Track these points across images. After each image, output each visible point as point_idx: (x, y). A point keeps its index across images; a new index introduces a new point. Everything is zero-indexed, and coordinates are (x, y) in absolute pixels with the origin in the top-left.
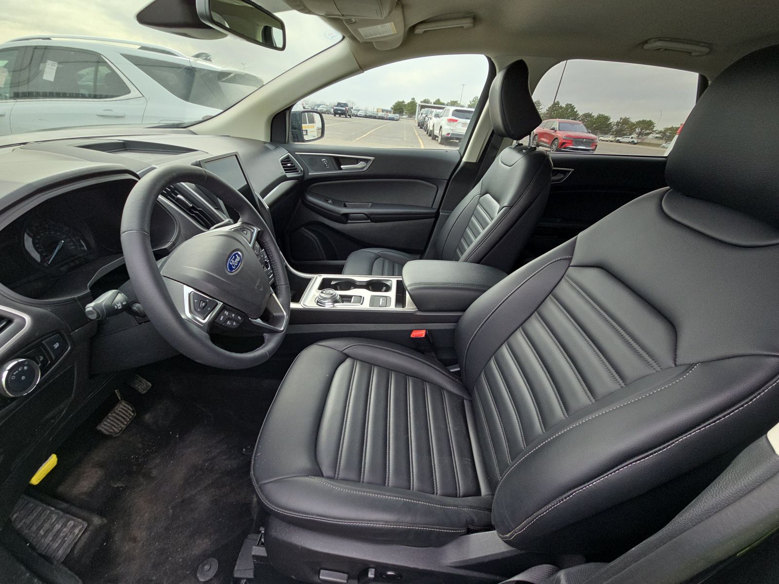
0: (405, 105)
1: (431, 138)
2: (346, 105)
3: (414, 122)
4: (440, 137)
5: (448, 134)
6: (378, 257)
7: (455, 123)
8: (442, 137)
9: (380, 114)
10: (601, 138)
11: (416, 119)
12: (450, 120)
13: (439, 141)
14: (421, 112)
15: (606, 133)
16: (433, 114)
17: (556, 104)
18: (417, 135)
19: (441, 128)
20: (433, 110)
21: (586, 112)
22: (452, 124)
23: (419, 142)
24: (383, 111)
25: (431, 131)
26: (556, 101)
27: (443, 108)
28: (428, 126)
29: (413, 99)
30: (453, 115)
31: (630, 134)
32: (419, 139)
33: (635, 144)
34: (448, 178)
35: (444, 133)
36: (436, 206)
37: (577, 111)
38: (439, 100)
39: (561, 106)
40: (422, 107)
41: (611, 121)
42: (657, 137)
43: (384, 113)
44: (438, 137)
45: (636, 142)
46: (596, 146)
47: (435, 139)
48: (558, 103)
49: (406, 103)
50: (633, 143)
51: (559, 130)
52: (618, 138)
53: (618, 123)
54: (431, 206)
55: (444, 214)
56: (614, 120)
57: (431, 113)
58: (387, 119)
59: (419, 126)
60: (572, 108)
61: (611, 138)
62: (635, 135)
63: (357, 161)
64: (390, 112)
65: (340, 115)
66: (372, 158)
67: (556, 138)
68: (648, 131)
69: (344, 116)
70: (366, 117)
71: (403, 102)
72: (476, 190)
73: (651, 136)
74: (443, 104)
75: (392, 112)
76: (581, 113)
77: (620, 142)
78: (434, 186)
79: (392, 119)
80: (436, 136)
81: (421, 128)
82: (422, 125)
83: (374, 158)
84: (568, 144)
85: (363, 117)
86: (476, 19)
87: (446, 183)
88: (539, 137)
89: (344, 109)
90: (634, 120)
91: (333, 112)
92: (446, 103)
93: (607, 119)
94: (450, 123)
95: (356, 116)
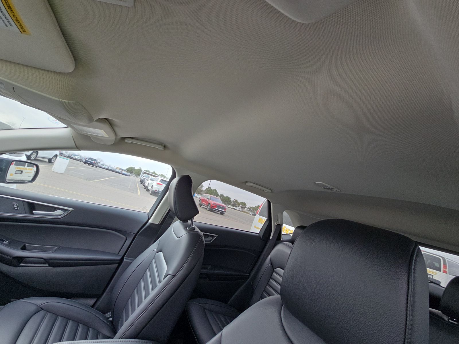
0: (135, 170)
1: (146, 190)
2: (95, 160)
3: (138, 179)
4: (151, 191)
5: (156, 190)
6: (40, 309)
7: (161, 186)
8: (152, 191)
9: (118, 170)
10: (227, 206)
11: (140, 178)
12: (158, 184)
13: (150, 192)
14: (143, 175)
15: (230, 205)
16: (150, 178)
17: (209, 188)
18: (138, 186)
19: (152, 186)
20: (150, 176)
21: (222, 194)
22: (159, 185)
23: (138, 191)
24: (120, 169)
25: (147, 186)
26: (209, 186)
27: (156, 177)
28: (146, 183)
29: (140, 168)
30: (160, 182)
31: (238, 207)
32: (138, 189)
33: (240, 211)
34: (136, 233)
35: (154, 189)
36: (122, 253)
37: (218, 193)
38: (154, 172)
39: (211, 189)
40: (145, 173)
41: (231, 200)
42: (247, 210)
43: (121, 171)
44: (150, 190)
45: (240, 210)
46: (226, 210)
47: (148, 191)
48: (210, 187)
49: (135, 169)
50: (239, 210)
51: (211, 200)
52: (234, 207)
53: (233, 201)
54: (117, 253)
55: (127, 260)
56: (232, 199)
57: (149, 177)
58: (121, 174)
59: (140, 182)
60: (216, 191)
61: (231, 207)
62: (240, 207)
63: (55, 209)
64: (125, 171)
65: (89, 164)
66: (71, 209)
67: (210, 203)
68: (244, 207)
69: (92, 166)
70: (108, 169)
71: (134, 168)
72: (154, 247)
73: (245, 209)
74: (157, 174)
75: (126, 171)
76: (219, 194)
77: (235, 209)
78: (123, 236)
79: (125, 175)
80: (149, 190)
81: (141, 183)
82: (142, 182)
83: (73, 209)
84: (214, 207)
85: (105, 169)
86: (165, 147)
87: (134, 236)
88: (202, 201)
89: (93, 162)
90: (239, 201)
91: (84, 162)
92: (158, 174)
93: (229, 198)
94: (158, 185)
95: (101, 167)
